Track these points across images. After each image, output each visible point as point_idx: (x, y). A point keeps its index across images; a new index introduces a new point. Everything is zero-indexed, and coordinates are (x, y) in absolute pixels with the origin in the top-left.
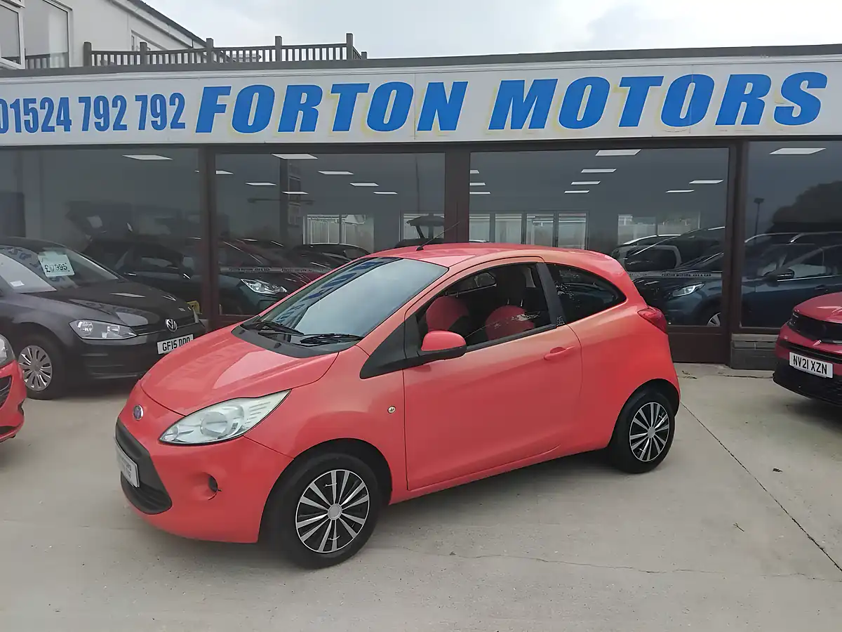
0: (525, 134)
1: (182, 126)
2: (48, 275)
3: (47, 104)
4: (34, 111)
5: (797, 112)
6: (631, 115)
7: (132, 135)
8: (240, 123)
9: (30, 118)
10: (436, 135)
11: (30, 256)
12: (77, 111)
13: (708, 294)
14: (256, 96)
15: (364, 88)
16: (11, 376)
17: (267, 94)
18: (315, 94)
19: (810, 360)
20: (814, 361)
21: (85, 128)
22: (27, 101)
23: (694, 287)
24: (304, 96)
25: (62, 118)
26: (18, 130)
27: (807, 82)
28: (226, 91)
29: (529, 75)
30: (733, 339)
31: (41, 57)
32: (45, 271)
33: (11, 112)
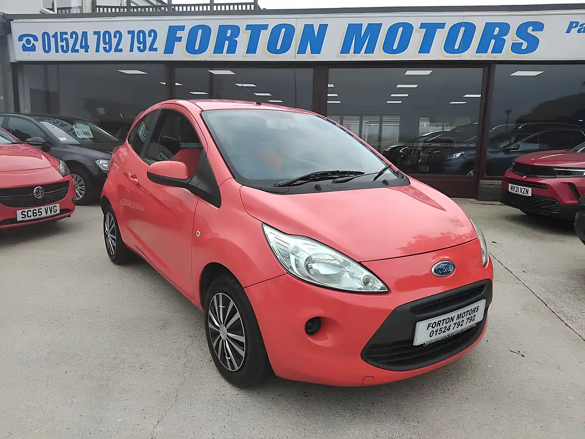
0: (362, 57)
1: (156, 50)
2: (78, 136)
3: (74, 35)
4: (66, 39)
5: (525, 46)
6: (425, 47)
7: (126, 55)
8: (190, 48)
9: (64, 44)
10: (308, 56)
11: (66, 125)
12: (92, 40)
13: (468, 158)
14: (200, 31)
15: (265, 27)
16: (69, 181)
17: (207, 30)
18: (236, 30)
19: (520, 187)
20: (522, 187)
21: (97, 50)
22: (62, 34)
23: (460, 154)
24: (229, 32)
25: (83, 44)
26: (57, 51)
27: (532, 27)
28: (182, 28)
29: (365, 20)
30: (480, 183)
31: (65, 8)
32: (77, 134)
33: (52, 40)
